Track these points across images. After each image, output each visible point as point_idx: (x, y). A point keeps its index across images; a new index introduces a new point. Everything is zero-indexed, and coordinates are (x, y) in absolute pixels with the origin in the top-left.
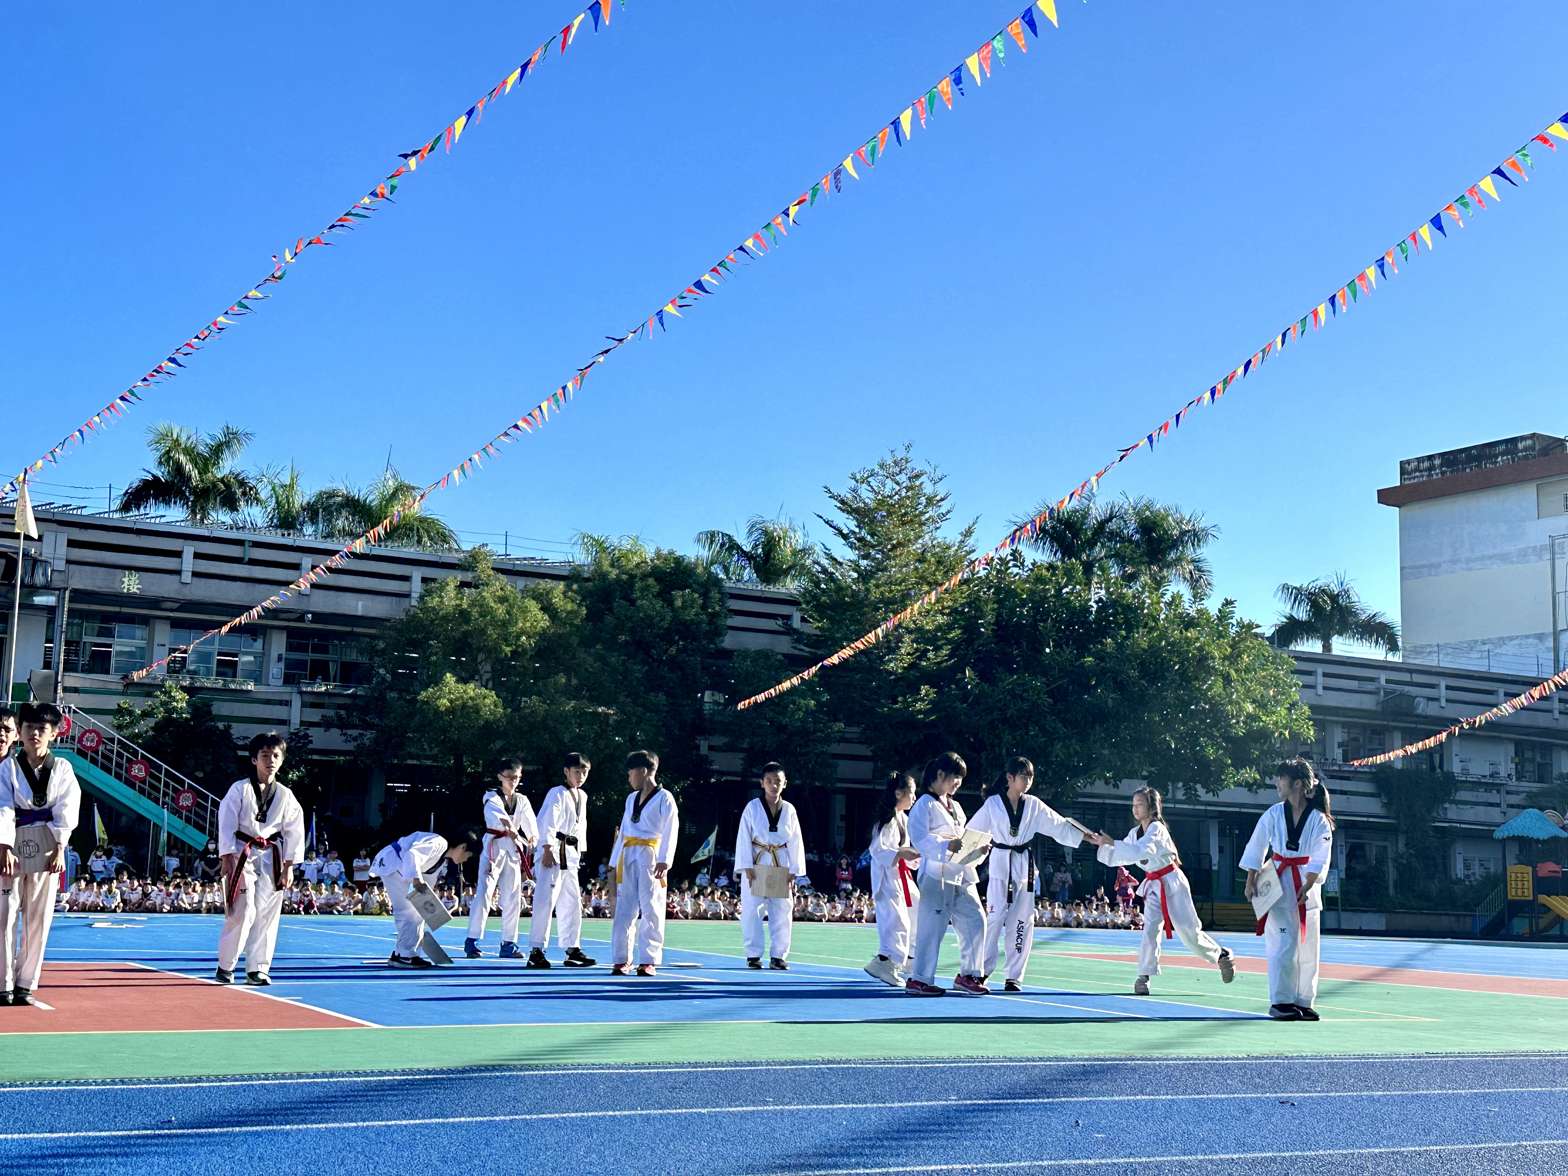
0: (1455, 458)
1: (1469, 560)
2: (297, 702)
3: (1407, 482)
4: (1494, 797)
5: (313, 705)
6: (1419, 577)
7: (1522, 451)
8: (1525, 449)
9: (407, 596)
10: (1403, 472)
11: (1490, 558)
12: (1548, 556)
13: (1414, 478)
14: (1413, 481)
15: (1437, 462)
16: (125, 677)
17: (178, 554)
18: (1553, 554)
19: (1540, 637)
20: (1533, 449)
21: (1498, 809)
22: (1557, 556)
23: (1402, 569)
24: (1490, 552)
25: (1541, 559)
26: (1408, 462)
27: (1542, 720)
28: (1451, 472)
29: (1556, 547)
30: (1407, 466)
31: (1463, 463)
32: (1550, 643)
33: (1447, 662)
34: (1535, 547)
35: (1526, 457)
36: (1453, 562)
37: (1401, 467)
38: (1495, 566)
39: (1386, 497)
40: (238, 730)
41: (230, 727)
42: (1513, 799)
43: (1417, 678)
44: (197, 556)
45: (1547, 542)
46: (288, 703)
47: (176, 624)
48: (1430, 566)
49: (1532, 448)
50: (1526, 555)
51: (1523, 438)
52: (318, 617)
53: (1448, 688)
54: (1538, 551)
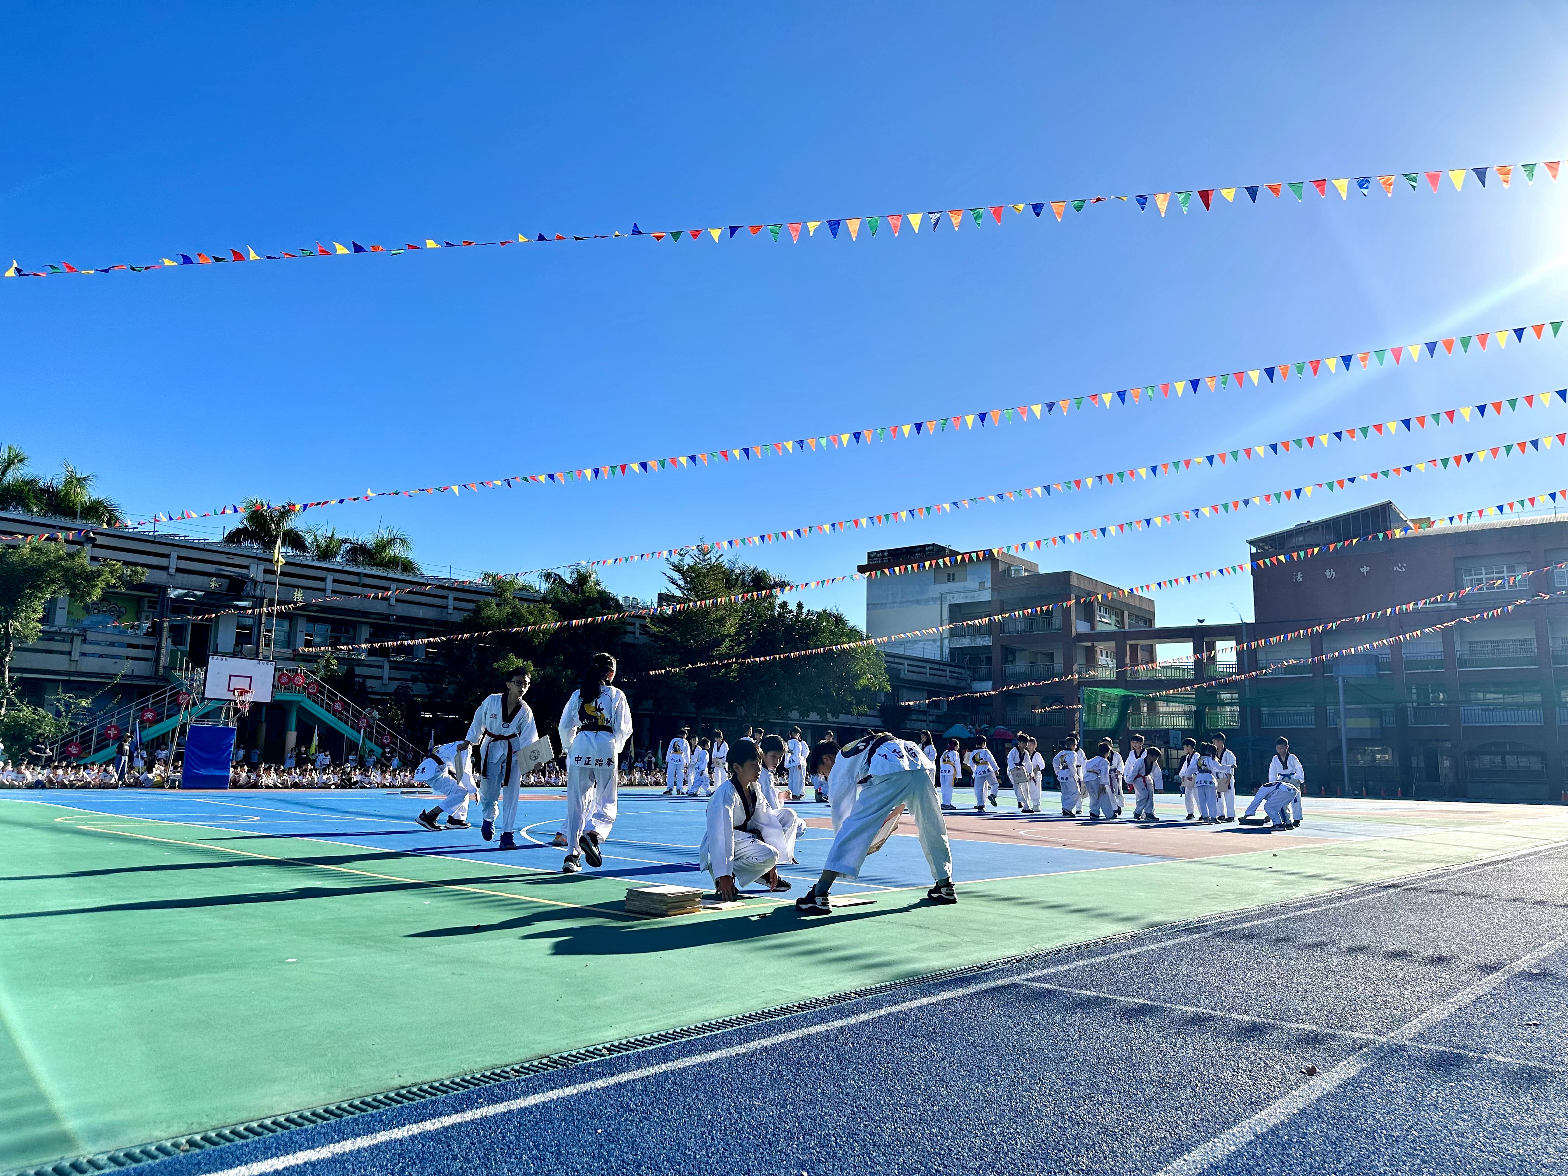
0: (895, 552)
1: (901, 603)
2: (387, 666)
3: (872, 562)
4: (924, 718)
5: (396, 669)
6: (876, 609)
7: (927, 551)
8: (929, 551)
9: (446, 607)
10: (869, 557)
11: (911, 602)
12: (939, 602)
13: (875, 560)
14: (874, 562)
15: (886, 554)
16: (294, 650)
17: (323, 579)
18: (942, 601)
19: (934, 641)
21: (925, 724)
22: (943, 603)
23: (867, 604)
24: (911, 598)
25: (936, 604)
26: (872, 553)
27: (943, 681)
28: (892, 558)
29: (943, 598)
31: (898, 554)
32: (939, 643)
33: (909, 653)
34: (933, 597)
35: (929, 554)
36: (893, 603)
37: (869, 555)
39: (862, 569)
40: (369, 683)
41: (364, 681)
42: (931, 718)
43: (897, 660)
44: (335, 581)
45: (939, 596)
46: (382, 667)
47: (311, 619)
48: (882, 604)
49: (932, 550)
50: (928, 601)
51: (928, 545)
52: (400, 618)
53: (908, 665)
54: (934, 600)
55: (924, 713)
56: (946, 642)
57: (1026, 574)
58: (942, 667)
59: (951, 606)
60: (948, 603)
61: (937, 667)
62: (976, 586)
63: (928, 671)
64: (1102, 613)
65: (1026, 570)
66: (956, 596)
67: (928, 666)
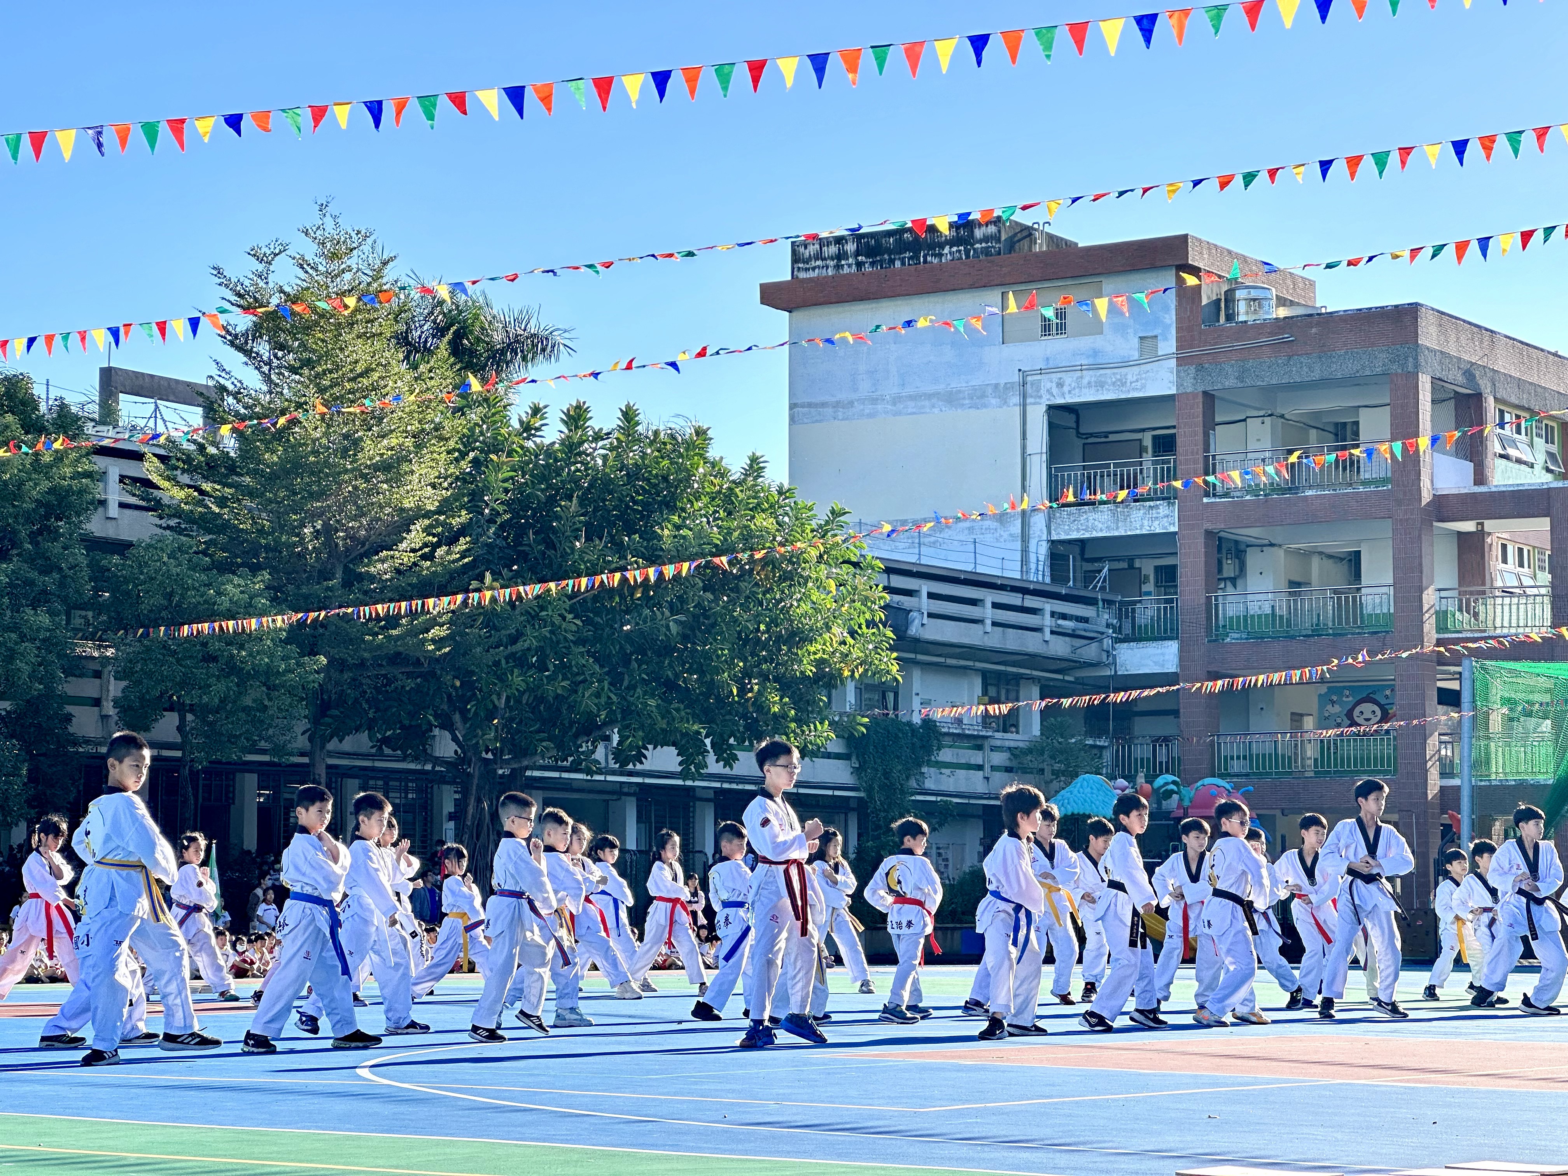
0: (878, 244)
1: (895, 400)
3: (802, 275)
4: (976, 758)
6: (817, 421)
7: (980, 241)
8: (986, 239)
10: (796, 258)
12: (1016, 399)
13: (814, 269)
14: (811, 274)
15: (851, 247)
18: (1025, 397)
19: (1002, 518)
20: (999, 240)
22: (1029, 401)
23: (792, 406)
24: (930, 388)
25: (1005, 403)
26: (805, 243)
27: (1031, 643)
28: (872, 264)
29: (1028, 386)
30: (802, 249)
31: (890, 252)
32: (1016, 527)
34: (996, 386)
35: (986, 252)
36: (874, 401)
37: (794, 252)
38: (936, 411)
39: (772, 295)
42: (999, 758)
43: (895, 581)
45: (1016, 378)
48: (837, 405)
49: (996, 237)
50: (983, 396)
51: (982, 222)
53: (928, 595)
54: (1001, 391)
55: (977, 743)
56: (1038, 522)
57: (1282, 312)
58: (1031, 602)
59: (1053, 410)
60: (1046, 400)
61: (1015, 599)
62: (1129, 347)
63: (988, 613)
64: (1508, 431)
65: (1282, 302)
66: (1069, 379)
67: (989, 597)
